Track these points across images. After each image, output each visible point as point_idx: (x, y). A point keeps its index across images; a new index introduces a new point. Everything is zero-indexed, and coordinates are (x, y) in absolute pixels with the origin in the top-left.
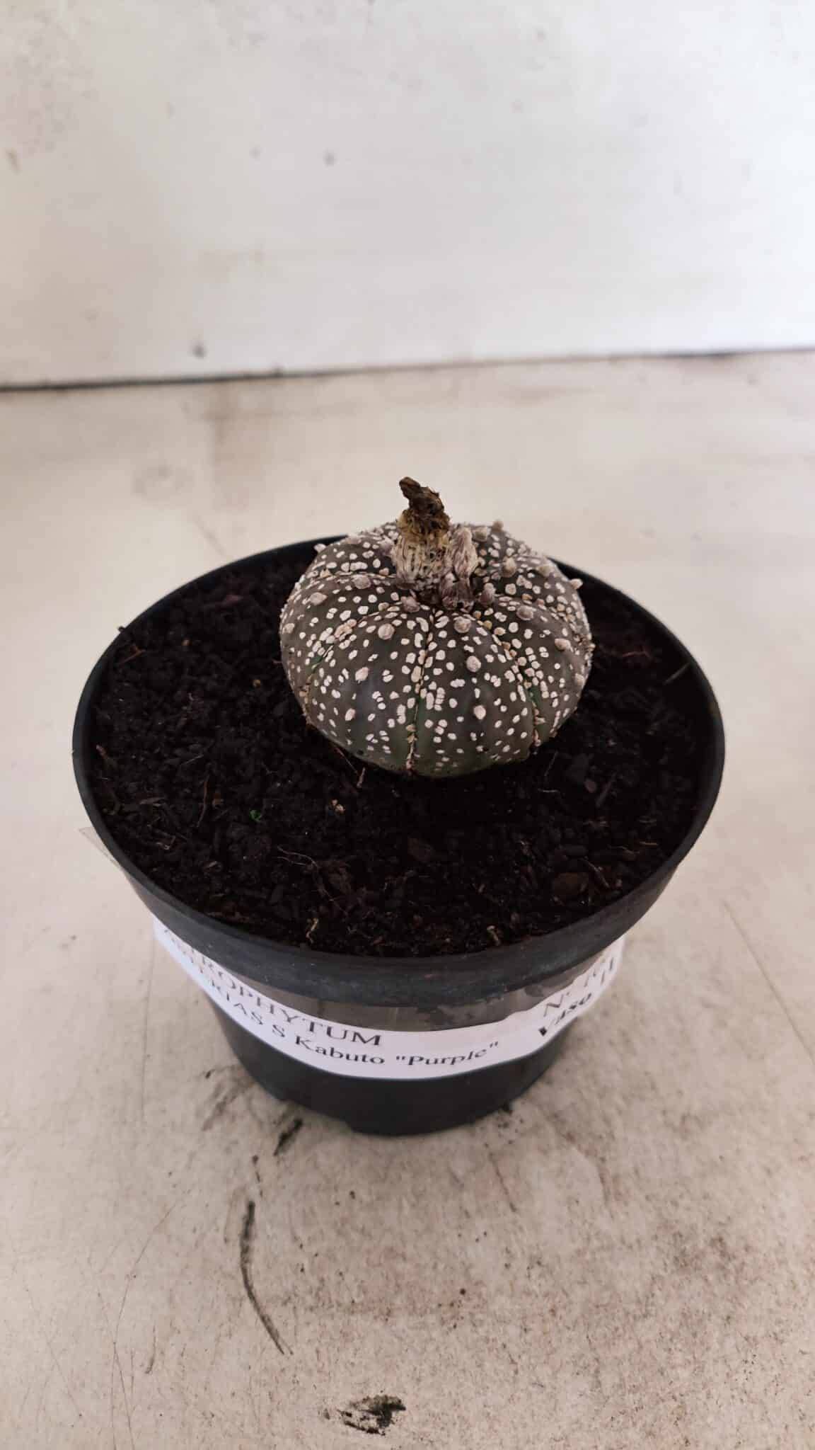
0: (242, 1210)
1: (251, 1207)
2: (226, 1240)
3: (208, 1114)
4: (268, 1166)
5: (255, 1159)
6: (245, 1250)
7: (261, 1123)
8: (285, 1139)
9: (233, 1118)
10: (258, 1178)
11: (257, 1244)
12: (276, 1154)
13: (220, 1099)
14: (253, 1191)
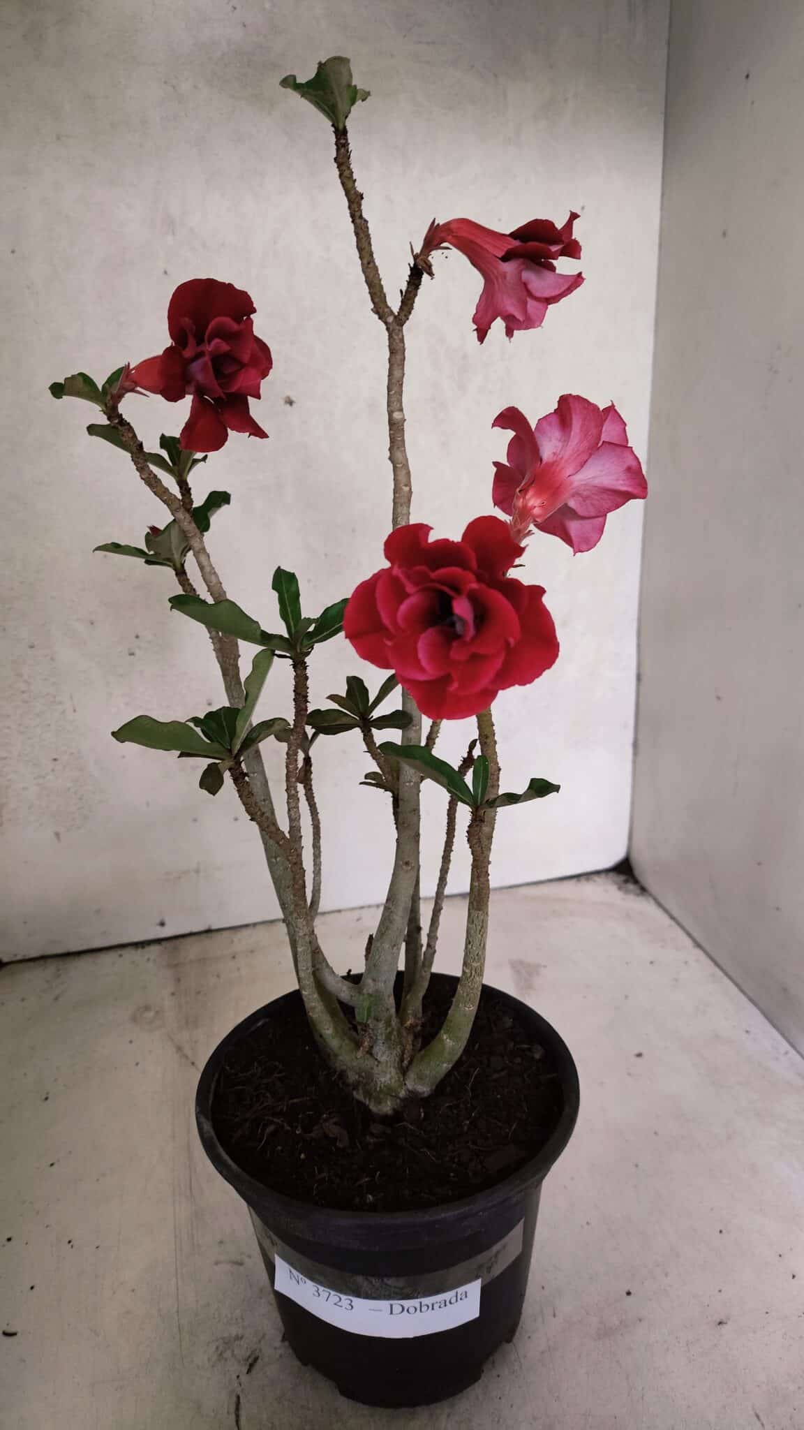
0: (234, 1399)
1: (238, 1397)
2: (228, 1413)
3: (214, 1358)
4: (244, 1378)
5: (238, 1377)
6: (238, 1416)
7: (239, 1362)
8: (251, 1366)
9: (226, 1360)
10: (240, 1385)
11: (243, 1413)
12: (248, 1373)
13: (219, 1352)
14: (239, 1390)
